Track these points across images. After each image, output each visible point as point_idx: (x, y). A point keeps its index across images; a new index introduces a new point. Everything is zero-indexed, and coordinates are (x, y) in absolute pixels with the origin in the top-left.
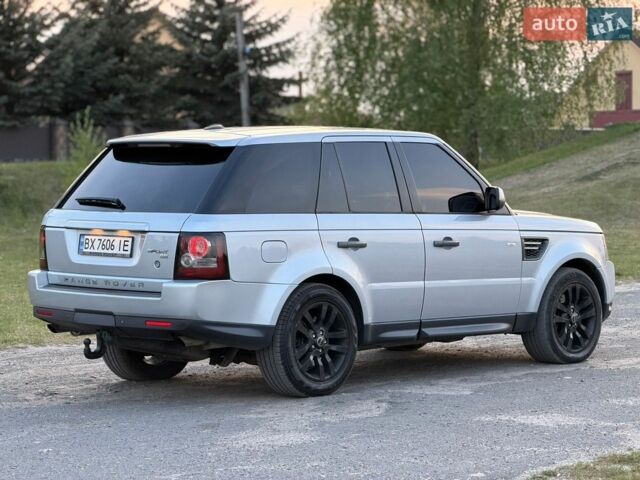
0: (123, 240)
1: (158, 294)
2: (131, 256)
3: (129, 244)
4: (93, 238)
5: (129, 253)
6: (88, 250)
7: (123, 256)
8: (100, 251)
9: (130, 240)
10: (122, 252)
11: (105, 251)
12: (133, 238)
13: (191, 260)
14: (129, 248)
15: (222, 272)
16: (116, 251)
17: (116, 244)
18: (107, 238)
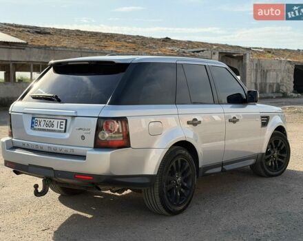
0: (60, 121)
1: (83, 157)
2: (65, 131)
3: (64, 124)
4: (40, 119)
5: (63, 129)
6: (37, 127)
7: (60, 131)
8: (45, 128)
9: (64, 121)
10: (59, 129)
11: (48, 128)
12: (66, 120)
13: (105, 135)
14: (64, 127)
15: (126, 143)
16: (55, 128)
17: (55, 124)
18: (49, 120)
